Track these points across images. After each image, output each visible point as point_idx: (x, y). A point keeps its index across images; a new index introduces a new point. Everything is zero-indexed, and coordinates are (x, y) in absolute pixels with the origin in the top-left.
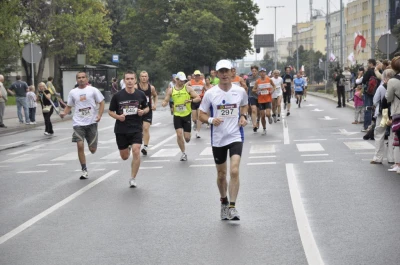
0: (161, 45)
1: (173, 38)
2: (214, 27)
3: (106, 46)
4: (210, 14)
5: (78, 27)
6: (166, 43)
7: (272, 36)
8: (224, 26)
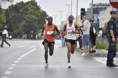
0: (20, 24)
1: (24, 22)
2: (35, 20)
3: (4, 23)
4: (34, 16)
8: (38, 20)
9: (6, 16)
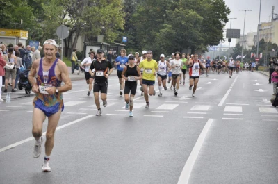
0: (159, 32)
1: (168, 28)
2: (197, 22)
3: (120, 30)
4: (195, 12)
5: (102, 16)
6: (163, 31)
7: (240, 30)
8: (204, 21)
9: (127, 11)
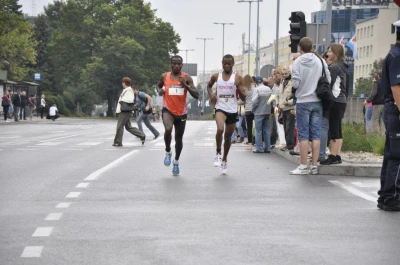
0: (85, 67)
1: (97, 61)
2: (136, 53)
3: (30, 65)
4: (133, 40)
5: (4, 45)
6: (90, 66)
7: (196, 65)
8: (146, 53)
